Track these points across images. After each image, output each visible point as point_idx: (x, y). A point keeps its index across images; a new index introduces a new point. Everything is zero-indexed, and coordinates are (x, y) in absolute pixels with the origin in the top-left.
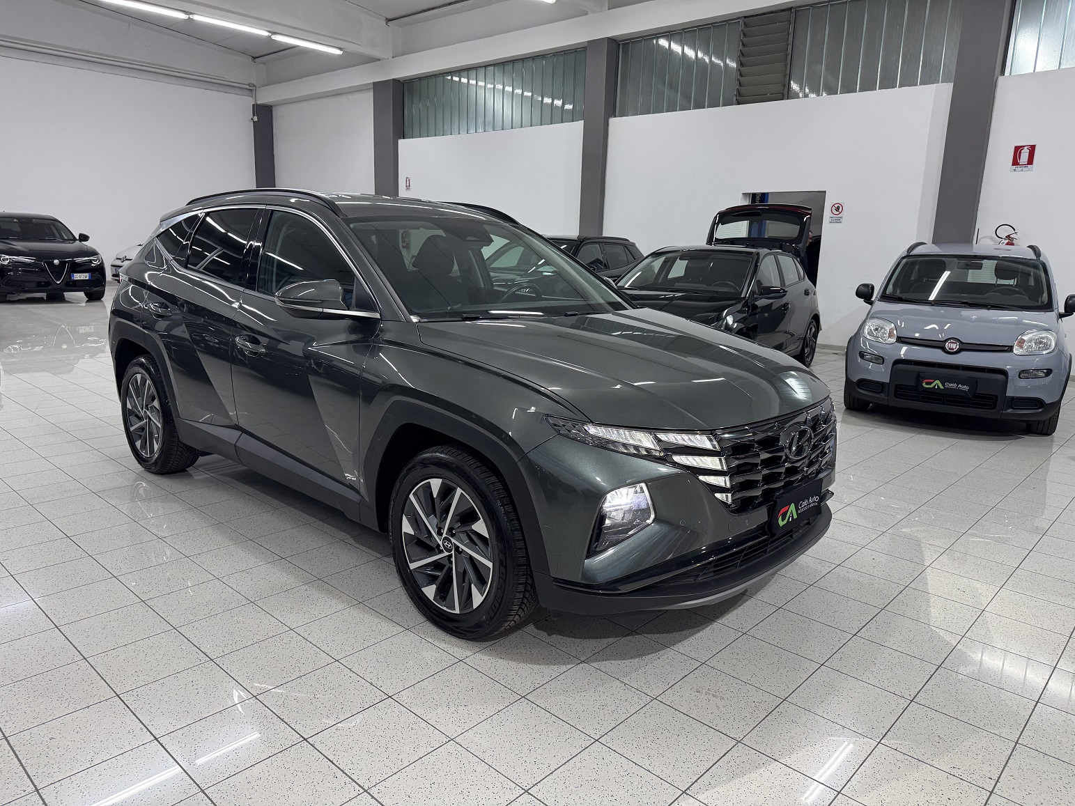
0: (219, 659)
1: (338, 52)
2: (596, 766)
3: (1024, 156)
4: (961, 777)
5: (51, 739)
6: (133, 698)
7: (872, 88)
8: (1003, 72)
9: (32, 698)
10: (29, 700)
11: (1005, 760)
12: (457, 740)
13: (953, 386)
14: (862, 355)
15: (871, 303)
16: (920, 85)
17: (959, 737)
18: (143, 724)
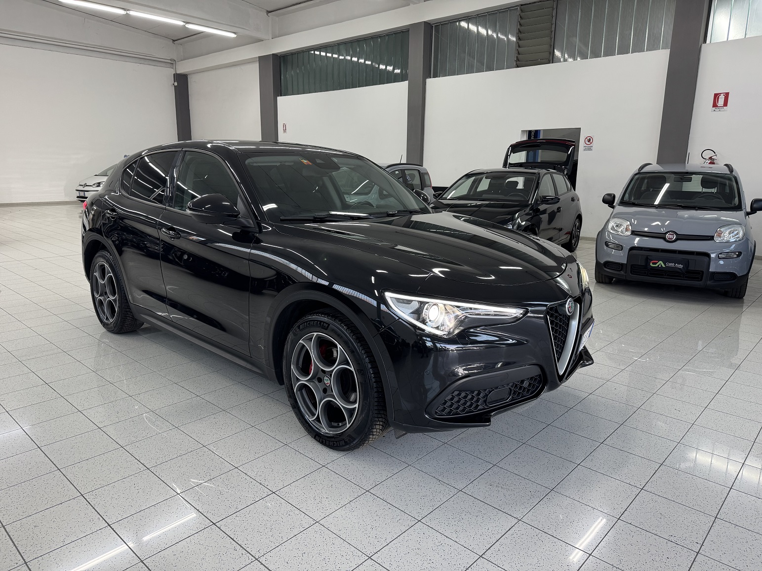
0: (153, 468)
1: (233, 35)
2: (419, 539)
3: (720, 100)
4: (676, 543)
5: (35, 526)
6: (92, 497)
7: (612, 54)
8: (705, 41)
9: (21, 498)
10: (20, 500)
11: (707, 529)
12: (321, 522)
13: (672, 265)
14: (607, 244)
15: (613, 207)
16: (647, 51)
17: (675, 515)
18: (100, 515)
